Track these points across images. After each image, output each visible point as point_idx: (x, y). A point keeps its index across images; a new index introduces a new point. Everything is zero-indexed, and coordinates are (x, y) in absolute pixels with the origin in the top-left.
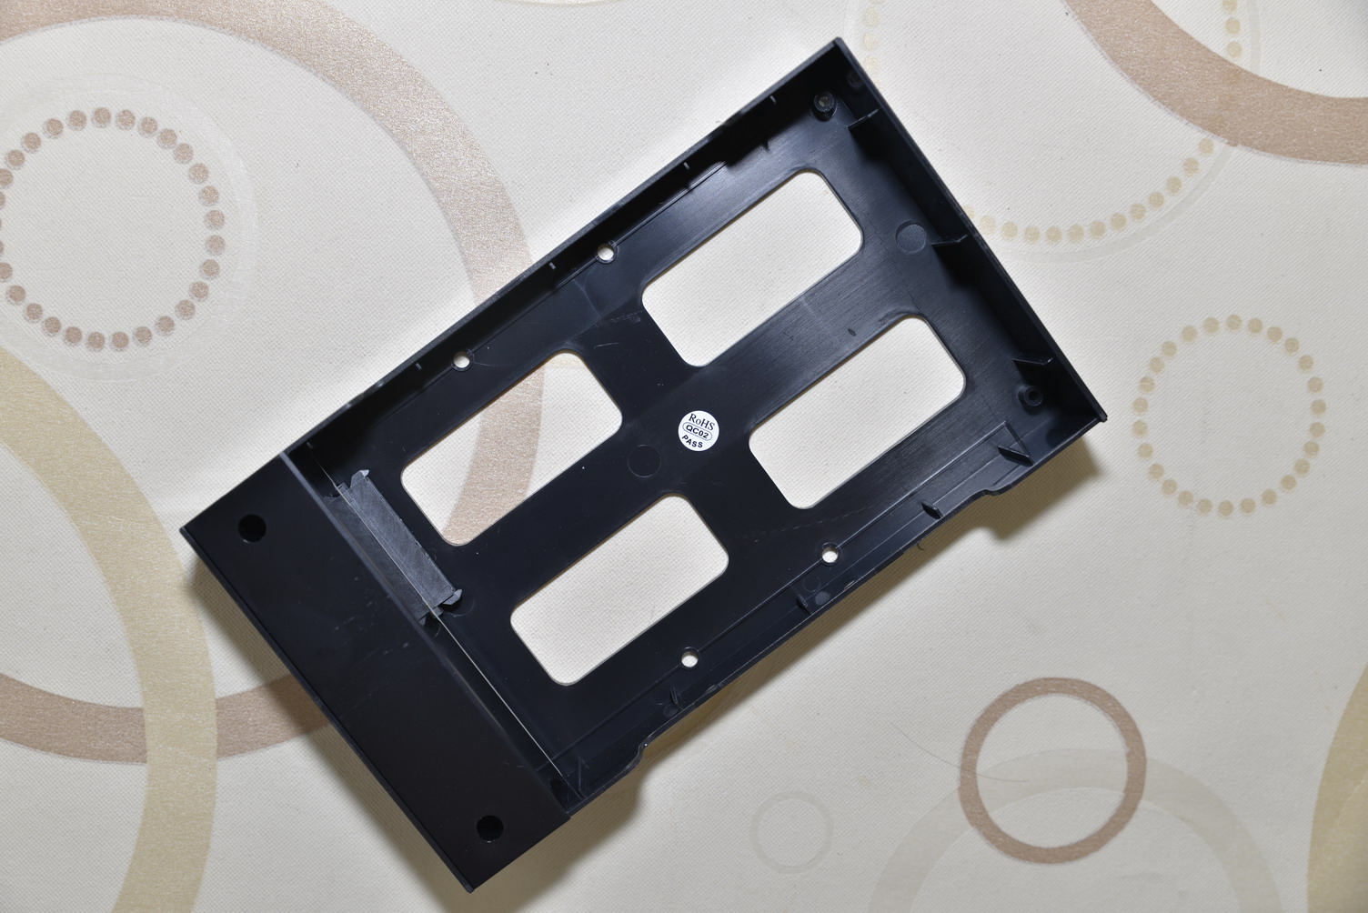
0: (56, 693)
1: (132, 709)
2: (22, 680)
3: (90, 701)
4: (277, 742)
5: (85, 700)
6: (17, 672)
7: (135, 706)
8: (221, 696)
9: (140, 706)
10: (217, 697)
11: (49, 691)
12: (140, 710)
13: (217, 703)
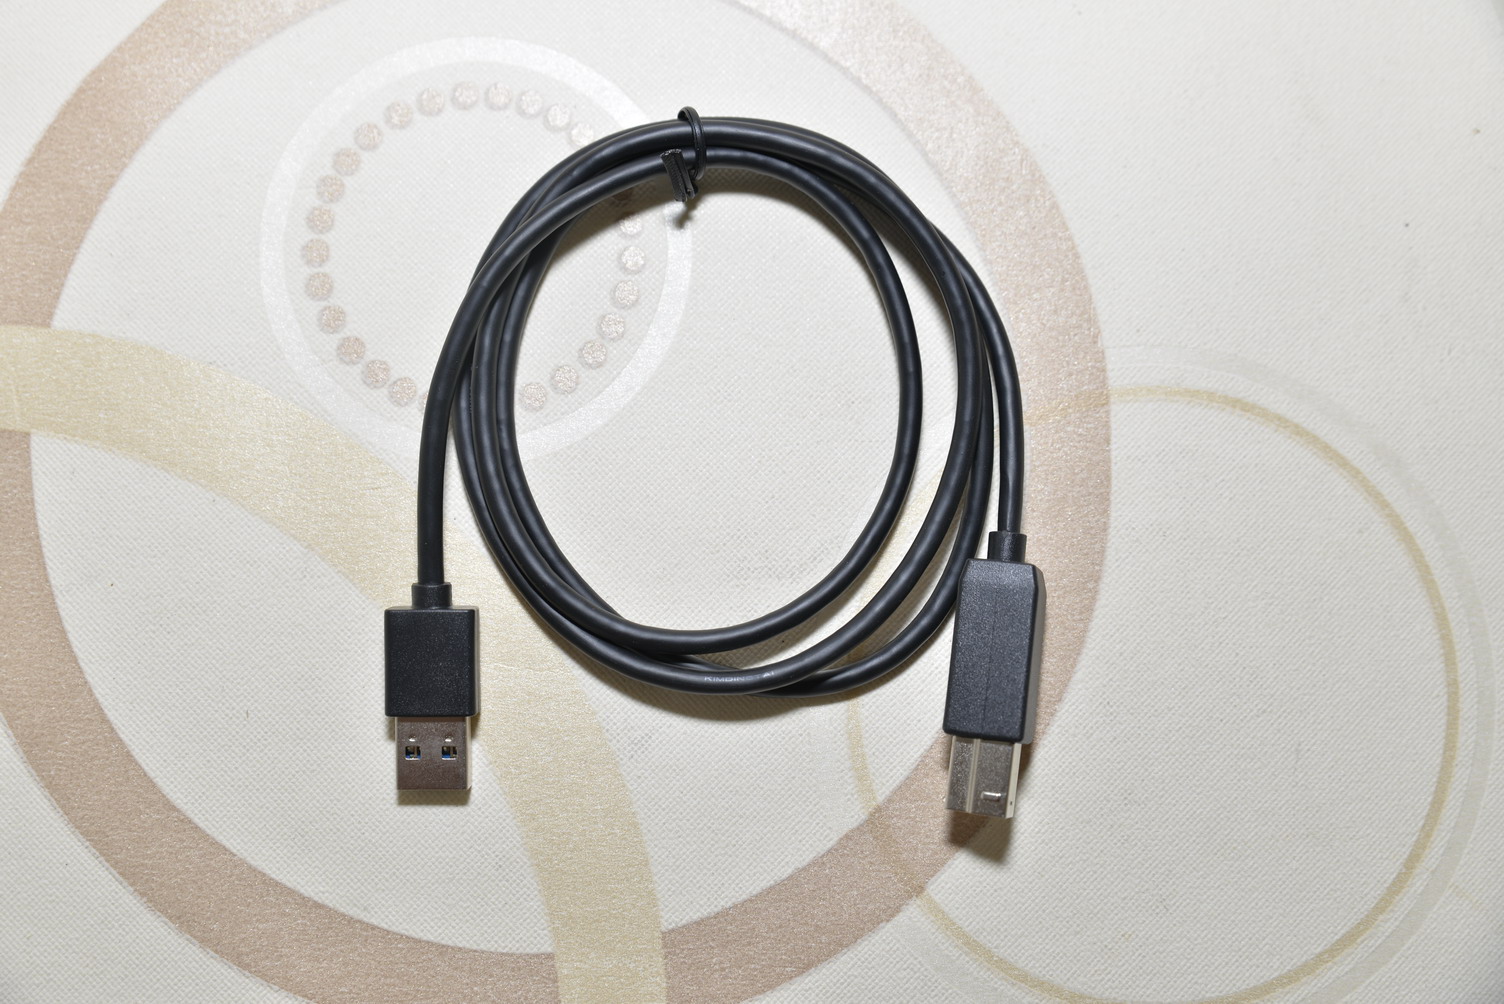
0: (425, 938)
1: (537, 956)
2: (374, 921)
3: (475, 947)
4: (757, 993)
5: (468, 946)
6: (365, 909)
7: (542, 950)
8: (670, 927)
9: (550, 950)
10: (664, 929)
11: (414, 935)
12: (550, 956)
13: (664, 938)
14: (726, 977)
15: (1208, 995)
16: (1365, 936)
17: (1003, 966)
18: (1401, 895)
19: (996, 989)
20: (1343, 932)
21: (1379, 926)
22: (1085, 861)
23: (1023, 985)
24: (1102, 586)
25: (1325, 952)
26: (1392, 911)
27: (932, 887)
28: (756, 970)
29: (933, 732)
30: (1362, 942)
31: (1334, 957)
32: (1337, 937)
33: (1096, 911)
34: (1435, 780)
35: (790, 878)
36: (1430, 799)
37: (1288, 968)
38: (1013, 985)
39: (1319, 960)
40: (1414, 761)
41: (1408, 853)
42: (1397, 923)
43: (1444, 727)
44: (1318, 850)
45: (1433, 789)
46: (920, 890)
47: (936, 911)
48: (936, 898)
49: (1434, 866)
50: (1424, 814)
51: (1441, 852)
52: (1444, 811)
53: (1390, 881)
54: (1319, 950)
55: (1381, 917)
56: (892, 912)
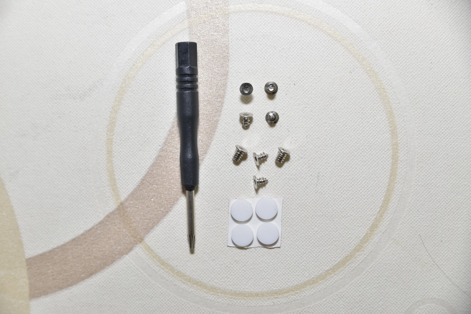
4: (69, 286)
8: (29, 257)
10: (27, 257)
13: (27, 261)
14: (54, 279)
15: (274, 289)
16: (350, 262)
17: (180, 274)
18: (367, 243)
19: (176, 285)
20: (339, 260)
21: (356, 257)
22: (217, 227)
23: (189, 283)
24: (225, 99)
25: (331, 269)
26: (363, 250)
27: (147, 239)
28: (68, 276)
29: (146, 169)
30: (348, 265)
31: (334, 272)
32: (336, 263)
33: (222, 250)
34: (385, 189)
35: (82, 235)
36: (382, 199)
37: (313, 276)
38: (184, 283)
39: (328, 273)
40: (375, 181)
41: (371, 224)
42: (365, 256)
43: (390, 165)
44: (327, 222)
45: (384, 194)
46: (141, 240)
47: (149, 249)
48: (149, 244)
49: (384, 230)
50: (380, 206)
51: (387, 223)
52: (390, 204)
53: (362, 237)
54: (327, 268)
55: (357, 253)
56: (128, 250)
